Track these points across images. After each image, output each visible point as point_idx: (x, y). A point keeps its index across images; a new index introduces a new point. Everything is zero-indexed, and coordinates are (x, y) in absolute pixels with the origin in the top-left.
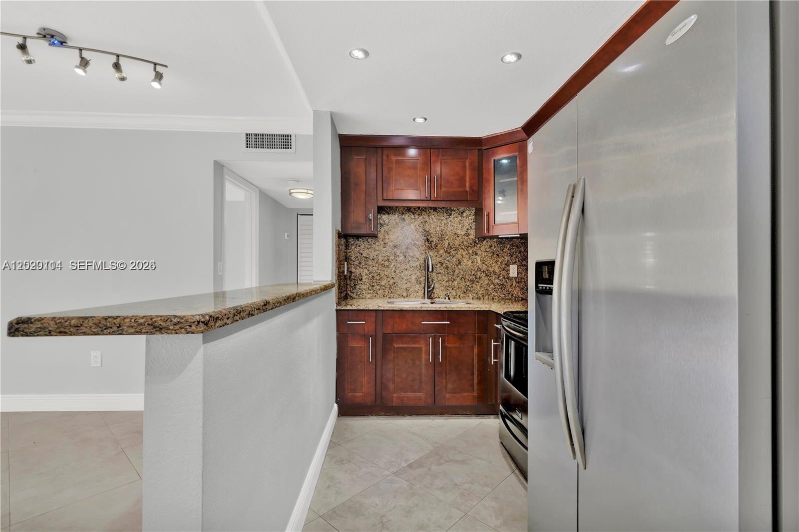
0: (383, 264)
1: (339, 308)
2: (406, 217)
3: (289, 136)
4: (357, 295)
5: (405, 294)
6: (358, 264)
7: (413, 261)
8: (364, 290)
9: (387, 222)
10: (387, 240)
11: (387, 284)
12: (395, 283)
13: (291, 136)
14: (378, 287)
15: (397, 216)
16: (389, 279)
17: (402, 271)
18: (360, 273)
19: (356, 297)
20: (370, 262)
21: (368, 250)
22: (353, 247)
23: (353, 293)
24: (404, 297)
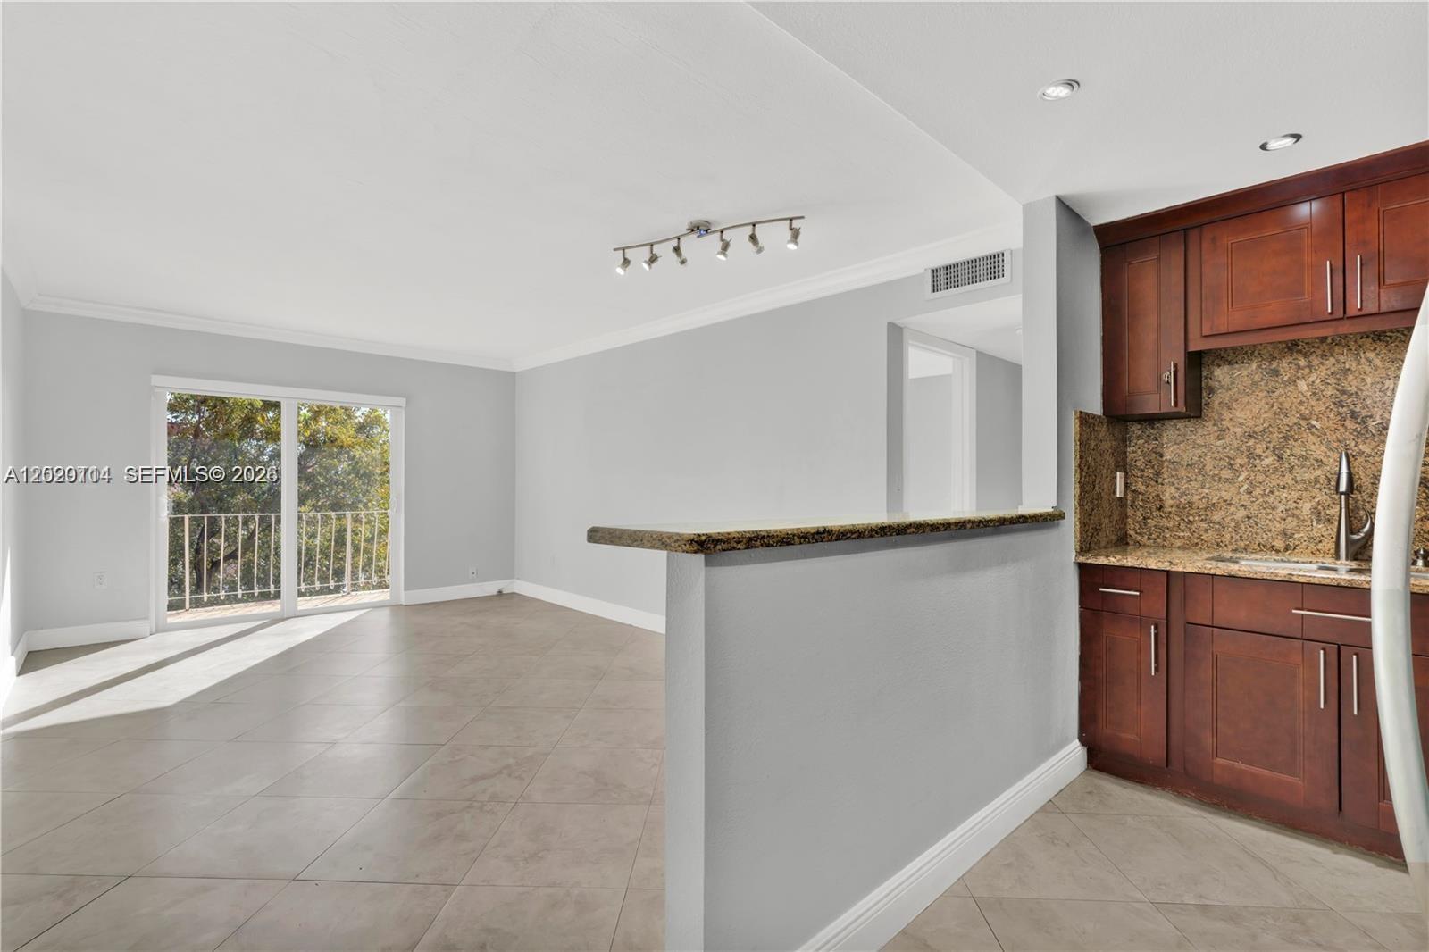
0: (1215, 475)
1: (1082, 559)
2: (1283, 364)
3: (1001, 255)
4: (1149, 539)
5: (1279, 544)
6: (1151, 475)
7: (1303, 467)
8: (1166, 531)
9: (1226, 381)
10: (1226, 423)
11: (1228, 520)
12: (1249, 518)
13: (1003, 255)
14: (1204, 525)
15: (1254, 366)
16: (1232, 509)
17: (1272, 492)
18: (1158, 495)
19: (1148, 543)
20: (1182, 472)
21: (1175, 447)
22: (1141, 442)
23: (1140, 534)
24: (1278, 551)
